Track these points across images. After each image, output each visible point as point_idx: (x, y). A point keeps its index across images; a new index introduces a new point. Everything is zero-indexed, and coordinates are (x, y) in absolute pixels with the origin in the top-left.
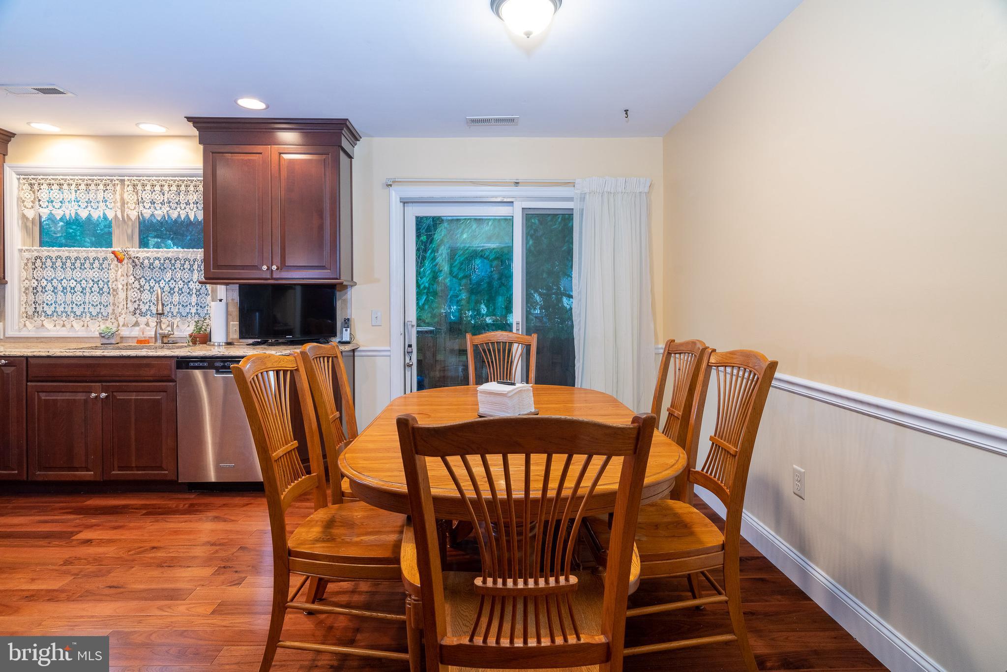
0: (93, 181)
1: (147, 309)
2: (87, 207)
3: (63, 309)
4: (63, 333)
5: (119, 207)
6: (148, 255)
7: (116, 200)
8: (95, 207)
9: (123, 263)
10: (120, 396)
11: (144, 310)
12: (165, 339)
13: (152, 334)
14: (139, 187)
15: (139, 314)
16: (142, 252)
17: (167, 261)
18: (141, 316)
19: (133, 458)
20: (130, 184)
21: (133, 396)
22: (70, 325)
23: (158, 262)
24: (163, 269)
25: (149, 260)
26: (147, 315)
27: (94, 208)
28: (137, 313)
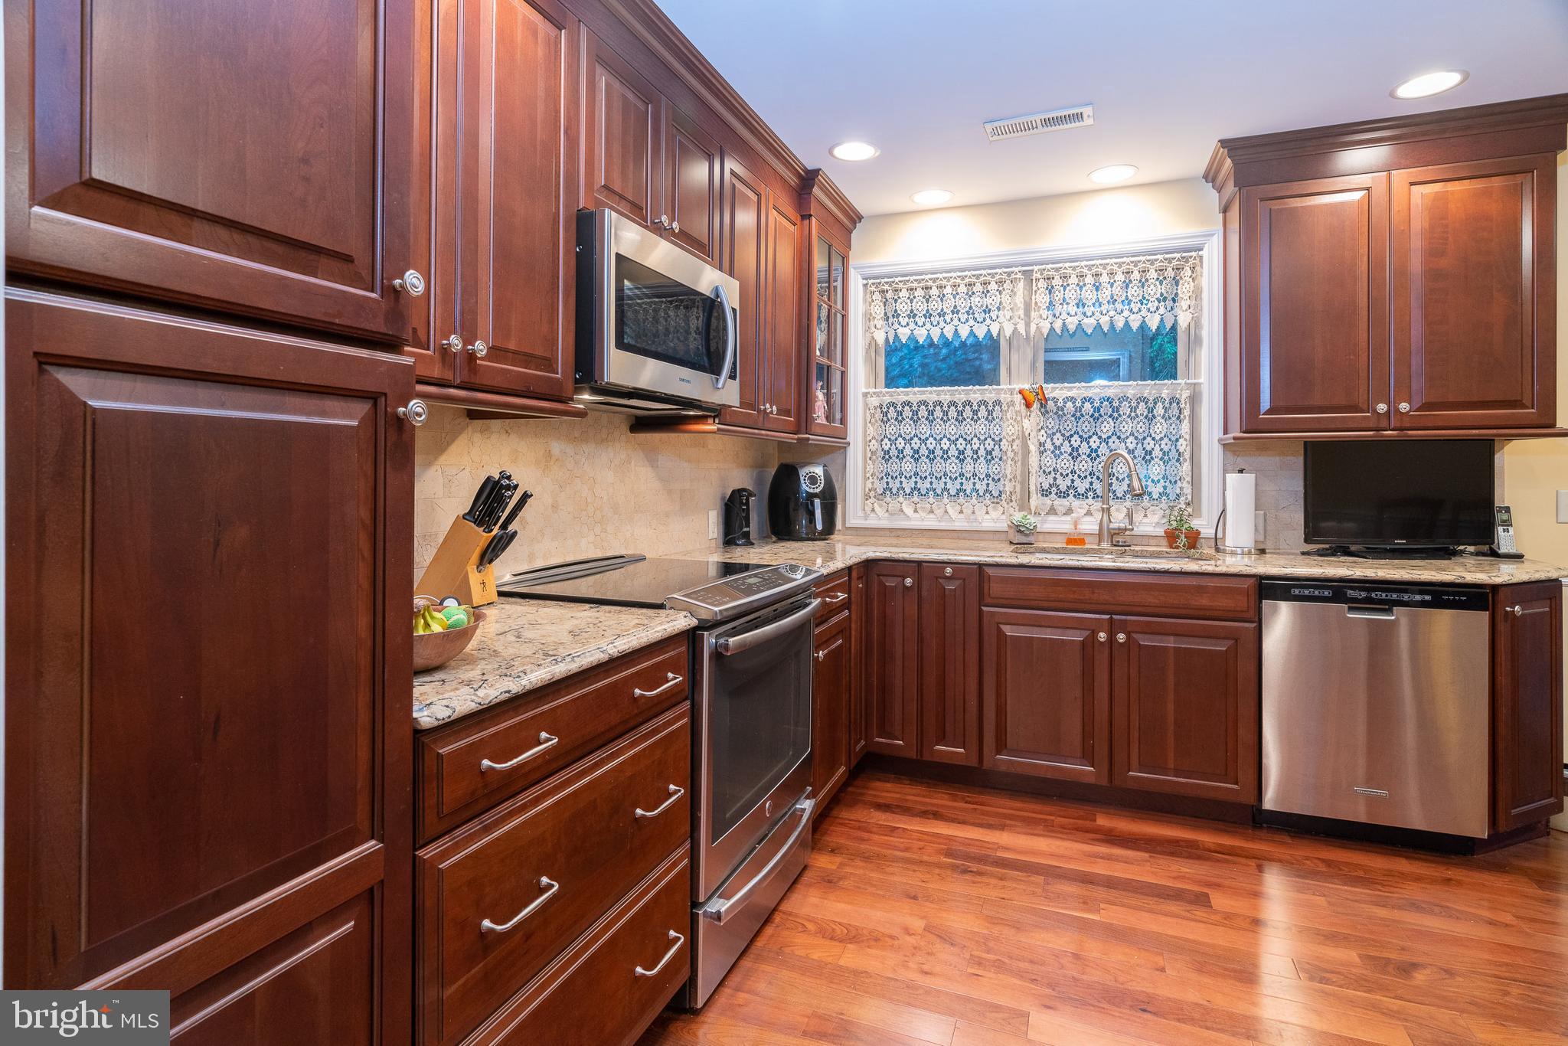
0: (963, 279)
1: (1069, 485)
2: (967, 320)
3: (929, 486)
4: (931, 522)
5: (1022, 316)
6: (1070, 394)
7: (1016, 304)
8: (980, 320)
9: (1032, 409)
10: (1145, 641)
11: (1063, 488)
12: (1118, 539)
13: (1095, 528)
14: (1057, 281)
15: (1057, 493)
16: (1061, 389)
17: (1105, 403)
18: (1060, 497)
19: (1171, 755)
20: (1040, 277)
21: (1170, 643)
22: (942, 510)
23: (1090, 406)
24: (1096, 417)
25: (1074, 403)
26: (1068, 495)
27: (978, 322)
28: (1053, 493)
